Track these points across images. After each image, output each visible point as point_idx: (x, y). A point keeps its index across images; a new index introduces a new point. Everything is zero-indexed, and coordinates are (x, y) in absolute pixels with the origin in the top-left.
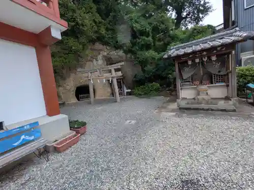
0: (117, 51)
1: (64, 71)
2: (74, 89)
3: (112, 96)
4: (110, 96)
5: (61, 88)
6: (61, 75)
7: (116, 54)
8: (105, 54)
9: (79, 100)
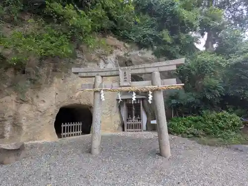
0: (142, 51)
1: (42, 71)
2: (54, 111)
3: (121, 128)
4: (115, 130)
5: (25, 108)
6: (33, 77)
7: (140, 55)
8: (122, 54)
9: (60, 136)
